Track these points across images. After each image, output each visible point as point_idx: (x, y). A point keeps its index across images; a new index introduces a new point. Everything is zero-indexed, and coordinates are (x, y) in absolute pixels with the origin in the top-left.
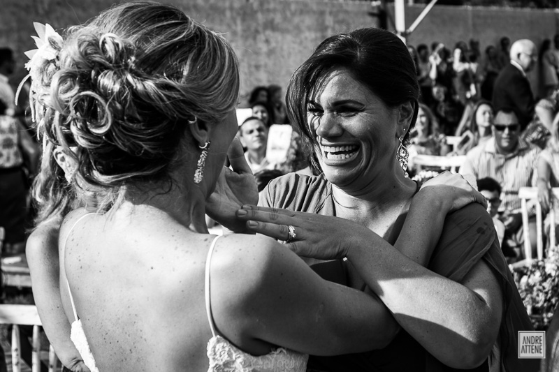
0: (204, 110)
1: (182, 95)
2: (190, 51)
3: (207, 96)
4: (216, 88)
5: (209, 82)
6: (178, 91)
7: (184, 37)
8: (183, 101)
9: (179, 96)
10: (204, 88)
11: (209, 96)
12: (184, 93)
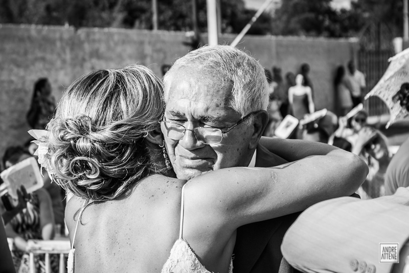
0: (148, 124)
1: (130, 125)
2: (119, 95)
3: (145, 114)
4: (149, 105)
5: (142, 105)
6: (126, 124)
7: (111, 89)
8: (132, 129)
9: (128, 127)
10: (141, 111)
11: (147, 113)
12: (130, 123)
